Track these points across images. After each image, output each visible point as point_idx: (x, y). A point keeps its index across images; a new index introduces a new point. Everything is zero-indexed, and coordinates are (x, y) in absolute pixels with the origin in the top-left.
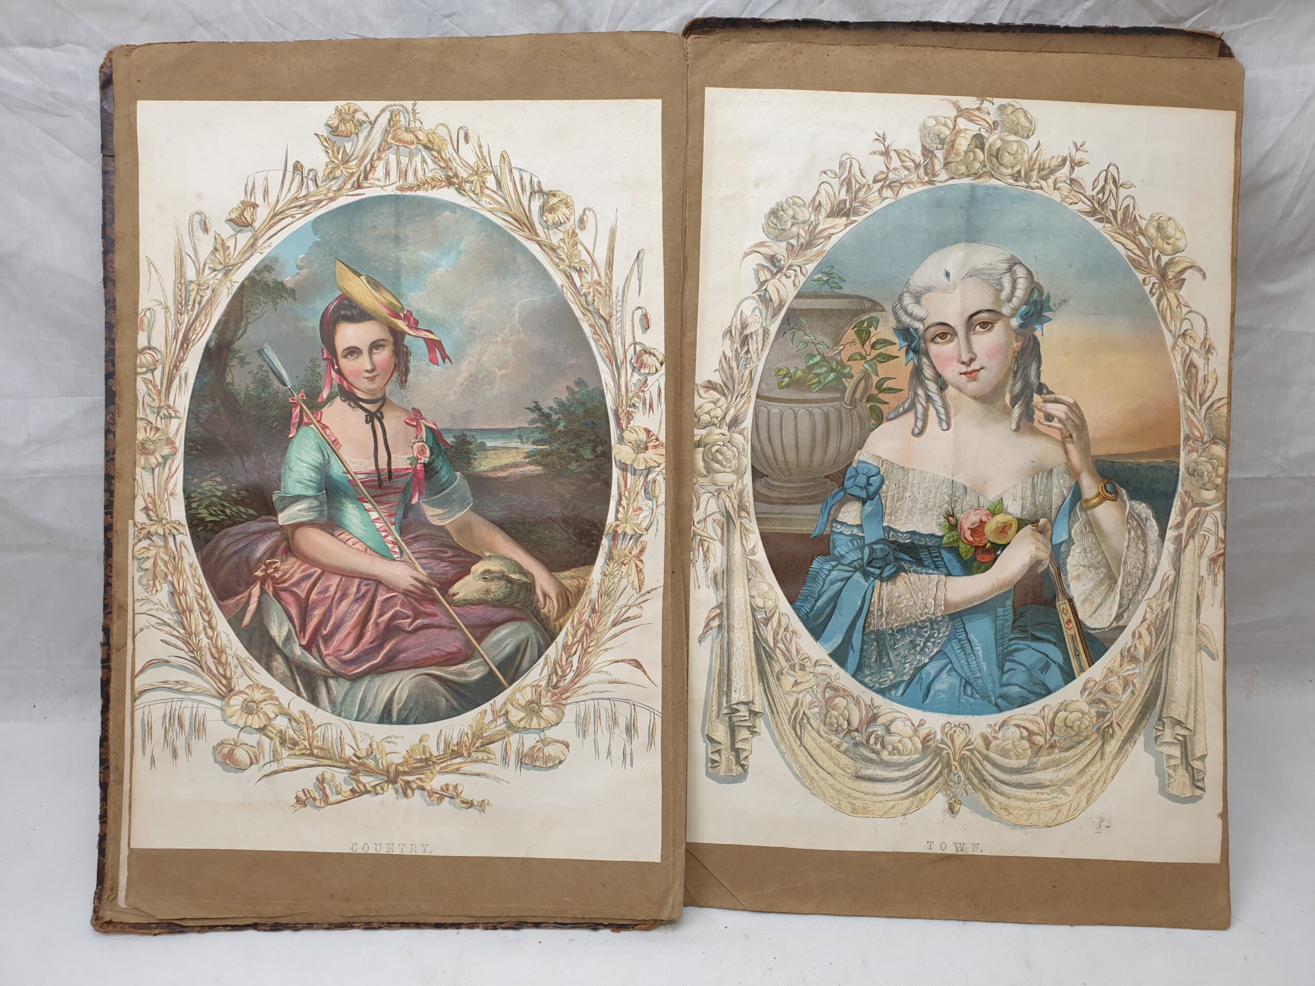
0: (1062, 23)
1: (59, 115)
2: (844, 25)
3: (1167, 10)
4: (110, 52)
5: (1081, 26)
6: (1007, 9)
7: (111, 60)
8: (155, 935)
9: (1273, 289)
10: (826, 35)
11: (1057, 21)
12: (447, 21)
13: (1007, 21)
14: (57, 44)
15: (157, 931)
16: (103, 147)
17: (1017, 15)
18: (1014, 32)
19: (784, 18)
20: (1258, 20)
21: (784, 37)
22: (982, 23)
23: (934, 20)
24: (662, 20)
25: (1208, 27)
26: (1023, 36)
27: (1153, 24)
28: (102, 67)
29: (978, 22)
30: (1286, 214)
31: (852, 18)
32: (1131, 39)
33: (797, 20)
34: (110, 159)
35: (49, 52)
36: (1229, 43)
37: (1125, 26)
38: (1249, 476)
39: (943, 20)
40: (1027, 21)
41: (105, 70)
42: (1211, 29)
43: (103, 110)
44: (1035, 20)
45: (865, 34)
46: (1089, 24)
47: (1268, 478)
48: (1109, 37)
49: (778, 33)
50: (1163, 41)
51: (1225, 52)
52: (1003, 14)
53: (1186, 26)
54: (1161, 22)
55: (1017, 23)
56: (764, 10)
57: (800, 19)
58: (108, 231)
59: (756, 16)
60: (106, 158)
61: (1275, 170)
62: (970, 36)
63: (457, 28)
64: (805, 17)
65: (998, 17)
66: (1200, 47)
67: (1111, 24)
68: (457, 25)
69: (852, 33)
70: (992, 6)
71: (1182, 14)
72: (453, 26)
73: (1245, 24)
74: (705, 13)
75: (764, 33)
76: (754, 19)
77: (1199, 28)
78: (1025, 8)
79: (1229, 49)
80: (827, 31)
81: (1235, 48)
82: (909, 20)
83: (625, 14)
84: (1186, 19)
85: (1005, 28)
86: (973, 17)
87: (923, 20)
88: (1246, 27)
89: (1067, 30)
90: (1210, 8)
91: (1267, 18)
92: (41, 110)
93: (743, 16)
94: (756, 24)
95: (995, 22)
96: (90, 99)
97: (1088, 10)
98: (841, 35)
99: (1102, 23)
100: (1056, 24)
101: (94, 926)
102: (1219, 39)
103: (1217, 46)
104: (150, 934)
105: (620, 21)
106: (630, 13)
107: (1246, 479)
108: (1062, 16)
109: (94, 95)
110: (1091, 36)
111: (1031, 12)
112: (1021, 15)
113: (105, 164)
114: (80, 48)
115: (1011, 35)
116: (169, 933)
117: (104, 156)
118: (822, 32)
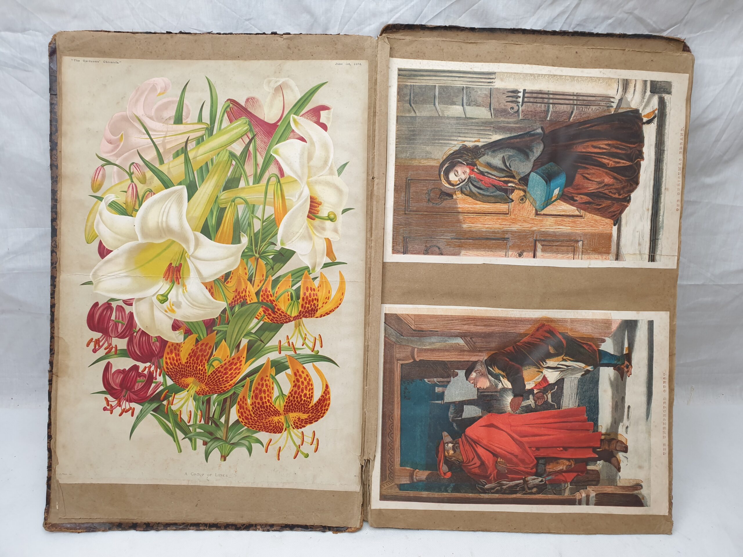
0: (595, 31)
1: (25, 70)
2: (473, 29)
3: (654, 25)
4: (55, 35)
5: (606, 33)
6: (564, 23)
7: (55, 40)
8: (79, 533)
9: (708, 180)
10: (462, 35)
11: (592, 30)
12: (247, 22)
13: (564, 29)
14: (24, 30)
15: (80, 531)
16: (51, 89)
17: (570, 26)
18: (568, 35)
19: (439, 24)
20: (705, 32)
21: (438, 35)
22: (550, 30)
23: (523, 28)
24: (370, 25)
25: (677, 35)
26: (573, 38)
27: (646, 33)
28: (50, 44)
29: (548, 30)
30: (717, 141)
31: (477, 26)
32: (634, 41)
33: (446, 26)
34: (54, 96)
35: (20, 34)
36: (688, 44)
37: (631, 34)
38: (693, 283)
39: (528, 27)
40: (576, 30)
41: (52, 45)
42: (679, 36)
43: (50, 68)
44: (580, 29)
45: (485, 34)
46: (610, 32)
47: (703, 285)
48: (621, 39)
49: (435, 33)
50: (651, 42)
51: (686, 49)
52: (563, 25)
53: (665, 34)
54: (650, 32)
55: (570, 31)
56: (428, 20)
57: (447, 25)
58: (53, 138)
59: (423, 24)
60: (52, 96)
61: (712, 116)
62: (543, 37)
63: (253, 27)
64: (450, 24)
65: (560, 27)
66: (672, 46)
67: (622, 32)
68: (253, 25)
69: (477, 34)
70: (556, 21)
71: (663, 28)
72: (251, 26)
73: (698, 34)
74: (394, 21)
75: (427, 33)
76: (422, 25)
77: (672, 36)
78: (575, 22)
79: (689, 47)
80: (463, 33)
81: (692, 46)
82: (510, 28)
83: (349, 21)
84: (664, 31)
85: (563, 33)
86: (545, 27)
87: (517, 28)
88: (698, 36)
89: (598, 35)
90: (678, 25)
91: (710, 31)
92: (15, 67)
93: (415, 24)
94: (423, 28)
95: (557, 30)
96: (43, 62)
97: (610, 24)
98: (470, 35)
99: (617, 32)
100: (592, 32)
101: (45, 528)
102: (683, 42)
103: (682, 46)
104: (76, 532)
105: (346, 25)
106: (352, 20)
107: (691, 285)
108: (595, 28)
109: (45, 59)
110: (611, 39)
111: (578, 25)
112: (572, 26)
113: (51, 99)
114: (37, 33)
115: (566, 37)
116: (86, 532)
117: (51, 94)
118: (460, 33)
